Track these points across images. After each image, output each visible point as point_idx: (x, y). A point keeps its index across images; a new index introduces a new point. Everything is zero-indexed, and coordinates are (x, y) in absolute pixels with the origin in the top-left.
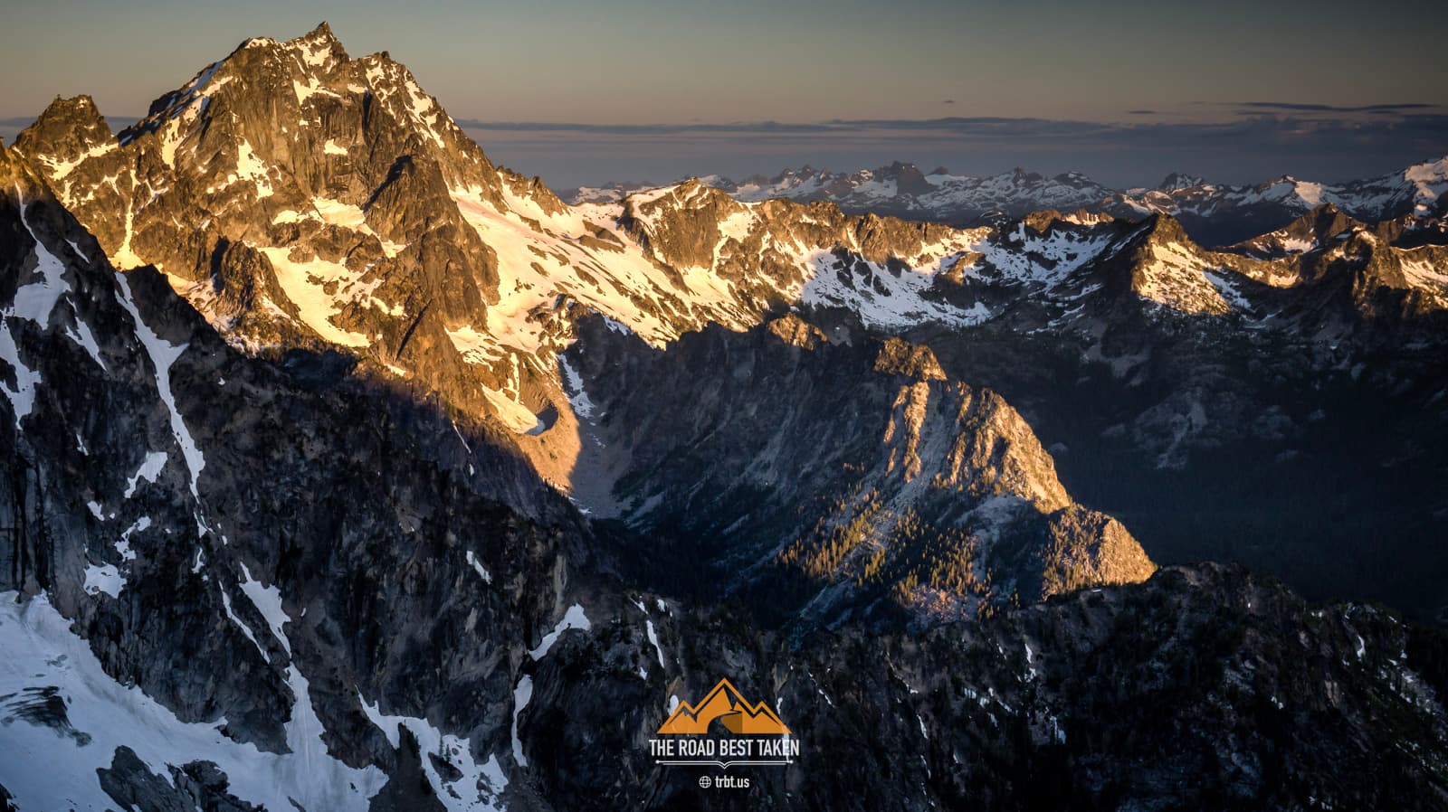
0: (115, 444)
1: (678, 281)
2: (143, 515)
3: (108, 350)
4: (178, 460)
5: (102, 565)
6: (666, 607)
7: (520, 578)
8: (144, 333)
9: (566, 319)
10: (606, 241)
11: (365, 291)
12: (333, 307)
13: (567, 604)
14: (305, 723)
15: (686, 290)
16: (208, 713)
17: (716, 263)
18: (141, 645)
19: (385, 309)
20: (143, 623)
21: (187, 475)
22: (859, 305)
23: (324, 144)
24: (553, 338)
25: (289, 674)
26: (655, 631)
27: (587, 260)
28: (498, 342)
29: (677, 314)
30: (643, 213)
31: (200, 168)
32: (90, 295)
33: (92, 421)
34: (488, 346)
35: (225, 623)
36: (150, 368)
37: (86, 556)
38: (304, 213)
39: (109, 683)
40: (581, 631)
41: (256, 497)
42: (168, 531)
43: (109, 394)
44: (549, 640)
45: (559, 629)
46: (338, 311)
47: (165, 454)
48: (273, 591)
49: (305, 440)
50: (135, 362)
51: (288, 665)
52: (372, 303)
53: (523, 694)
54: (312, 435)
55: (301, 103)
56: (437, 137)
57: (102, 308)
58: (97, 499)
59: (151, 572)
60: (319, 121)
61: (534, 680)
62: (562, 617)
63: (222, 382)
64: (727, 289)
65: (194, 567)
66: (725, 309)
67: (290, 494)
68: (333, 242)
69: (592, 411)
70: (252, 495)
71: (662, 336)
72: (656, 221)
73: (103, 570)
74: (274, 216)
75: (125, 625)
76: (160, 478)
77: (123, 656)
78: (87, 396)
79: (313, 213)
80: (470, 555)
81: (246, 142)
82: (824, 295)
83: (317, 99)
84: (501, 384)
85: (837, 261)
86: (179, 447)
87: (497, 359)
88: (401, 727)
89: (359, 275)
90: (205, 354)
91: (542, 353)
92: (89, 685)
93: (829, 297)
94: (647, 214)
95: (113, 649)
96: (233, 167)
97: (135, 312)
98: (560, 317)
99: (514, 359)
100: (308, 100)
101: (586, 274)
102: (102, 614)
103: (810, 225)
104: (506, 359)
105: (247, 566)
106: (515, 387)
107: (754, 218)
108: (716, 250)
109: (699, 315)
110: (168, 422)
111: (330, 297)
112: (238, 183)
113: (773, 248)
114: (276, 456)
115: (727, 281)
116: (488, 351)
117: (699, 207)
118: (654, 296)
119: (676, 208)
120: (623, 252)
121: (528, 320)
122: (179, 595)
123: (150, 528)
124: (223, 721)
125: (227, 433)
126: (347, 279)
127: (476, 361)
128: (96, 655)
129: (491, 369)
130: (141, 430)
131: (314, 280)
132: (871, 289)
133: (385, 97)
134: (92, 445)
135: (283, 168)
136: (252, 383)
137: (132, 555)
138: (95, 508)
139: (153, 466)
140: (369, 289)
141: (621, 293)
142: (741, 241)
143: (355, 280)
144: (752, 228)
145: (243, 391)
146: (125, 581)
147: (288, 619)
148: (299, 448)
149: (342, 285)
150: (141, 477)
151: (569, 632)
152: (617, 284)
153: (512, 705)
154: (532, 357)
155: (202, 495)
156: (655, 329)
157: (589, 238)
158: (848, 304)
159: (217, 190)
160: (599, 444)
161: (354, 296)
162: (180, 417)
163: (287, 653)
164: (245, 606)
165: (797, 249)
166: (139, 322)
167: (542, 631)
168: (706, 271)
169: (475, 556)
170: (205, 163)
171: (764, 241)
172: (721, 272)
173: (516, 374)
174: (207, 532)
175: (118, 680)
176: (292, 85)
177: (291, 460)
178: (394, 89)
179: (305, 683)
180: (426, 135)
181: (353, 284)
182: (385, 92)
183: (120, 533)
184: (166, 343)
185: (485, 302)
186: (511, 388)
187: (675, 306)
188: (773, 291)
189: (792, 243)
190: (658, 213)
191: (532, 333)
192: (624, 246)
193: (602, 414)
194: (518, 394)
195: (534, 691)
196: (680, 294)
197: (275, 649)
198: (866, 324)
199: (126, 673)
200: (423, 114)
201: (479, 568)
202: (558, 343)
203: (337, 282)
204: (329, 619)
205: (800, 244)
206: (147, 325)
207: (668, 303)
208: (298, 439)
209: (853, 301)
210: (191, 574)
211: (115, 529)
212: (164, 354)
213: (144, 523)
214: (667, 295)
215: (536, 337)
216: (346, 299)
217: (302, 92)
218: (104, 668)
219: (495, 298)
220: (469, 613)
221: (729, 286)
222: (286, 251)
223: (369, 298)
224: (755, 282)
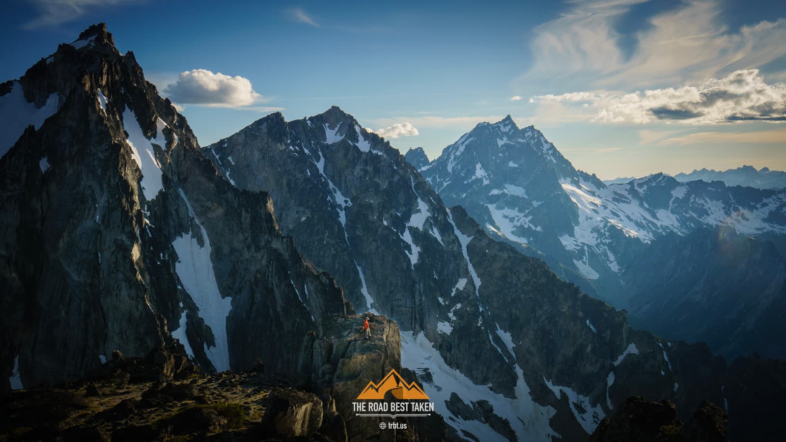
0: (448, 275)
1: (654, 216)
2: (458, 303)
3: (444, 239)
4: (471, 282)
5: (444, 322)
6: (671, 346)
7: (609, 332)
8: (457, 232)
9: (607, 231)
10: (623, 199)
11: (525, 221)
12: (513, 227)
13: (628, 343)
14: (522, 387)
15: (658, 219)
16: (484, 381)
17: (670, 208)
18: (459, 353)
19: (534, 228)
20: (459, 345)
21: (475, 287)
22: (734, 225)
23: (508, 163)
24: (602, 239)
25: (515, 367)
26: (667, 355)
27: (615, 207)
28: (579, 241)
29: (654, 229)
30: (639, 187)
31: (462, 174)
32: (437, 217)
33: (439, 266)
34: (575, 243)
35: (490, 346)
36: (460, 246)
37: (437, 318)
38: (501, 190)
39: (447, 367)
40: (635, 354)
41: (501, 297)
42: (468, 309)
43: (446, 256)
44: (621, 358)
45: (625, 353)
46: (515, 229)
47: (466, 279)
48: (508, 334)
49: (520, 274)
50: (455, 243)
51: (515, 364)
52: (529, 225)
53: (611, 380)
54: (523, 272)
55: (500, 147)
56: (553, 159)
57: (442, 222)
58: (441, 296)
59: (462, 325)
60: (507, 154)
61: (615, 374)
62: (626, 348)
63: (487, 251)
64: (675, 219)
65: (478, 323)
66: (675, 227)
67: (514, 296)
68: (512, 202)
69: (619, 269)
70: (500, 296)
71: (648, 238)
72: (644, 191)
73: (444, 324)
74: (490, 192)
75: (453, 345)
76: (464, 288)
77: (452, 358)
78: (437, 256)
79: (505, 190)
80: (588, 322)
81: (479, 163)
82: (719, 220)
83: (505, 145)
84: (581, 258)
85: (724, 206)
86: (471, 276)
87: (579, 248)
88: (561, 391)
89: (523, 214)
90: (480, 240)
91: (597, 245)
92: (440, 368)
93: (721, 222)
94: (640, 188)
95: (448, 355)
96: (474, 173)
97: (453, 224)
98: (605, 231)
99: (586, 248)
100: (502, 146)
101: (615, 213)
102: (444, 341)
103: (712, 191)
104: (582, 248)
105: (498, 324)
106: (586, 260)
107: (687, 188)
108: (671, 203)
109: (664, 230)
110: (467, 266)
111: (512, 223)
112: (476, 179)
113: (696, 201)
114: (509, 280)
115: (675, 215)
116: (575, 245)
117: (663, 184)
118: (644, 222)
119: (653, 185)
120: (630, 204)
121: (591, 232)
122: (473, 335)
123: (461, 308)
124: (490, 385)
125: (489, 271)
126: (518, 217)
127: (570, 249)
128: (442, 356)
129: (576, 252)
130: (457, 270)
131: (505, 217)
132: (740, 218)
133: (532, 144)
134: (439, 276)
135: (493, 172)
136: (499, 251)
137: (454, 318)
138: (441, 300)
139: (462, 284)
140: (527, 220)
141: (630, 221)
142: (681, 198)
143: (521, 217)
144: (686, 193)
145: (495, 255)
146: (452, 328)
147: (514, 346)
148: (518, 277)
149: (516, 219)
150: (457, 288)
151: (629, 355)
152: (628, 217)
153: (606, 384)
154: (593, 247)
155: (480, 295)
156: (645, 236)
157: (617, 198)
158: (729, 224)
159: (468, 182)
160: (622, 283)
161: (521, 223)
162: (471, 265)
163: (514, 359)
164: (498, 340)
165: (706, 202)
166: (455, 228)
167: (618, 354)
168: (666, 211)
169: (590, 322)
170: (464, 172)
171: (691, 199)
172: (673, 212)
173: (587, 254)
174: (483, 310)
175: (450, 367)
176: (496, 140)
177: (515, 282)
178: (536, 140)
179: (522, 371)
180: (549, 158)
181: (521, 218)
182: (532, 141)
183: (450, 310)
184: (465, 236)
185: (573, 224)
186: (585, 260)
187: (653, 226)
188: (696, 219)
189: (704, 199)
190: (645, 187)
191: (593, 237)
192: (631, 201)
193: (624, 271)
194: (587, 263)
195: (615, 379)
196: (655, 221)
197: (510, 357)
198: (738, 233)
199: (453, 364)
200: (548, 150)
201: (592, 327)
202: (604, 241)
203: (514, 218)
204: (531, 346)
205: (707, 199)
206: (458, 229)
207: (650, 225)
208: (517, 274)
209: (732, 223)
210: (477, 326)
211: (448, 308)
212: (465, 240)
213: (459, 306)
214: (650, 222)
215: (595, 239)
216: (518, 224)
217: (500, 143)
218: (445, 362)
219: (578, 223)
220: (588, 345)
221: (676, 218)
222: (495, 205)
223: (527, 224)
224: (688, 215)
